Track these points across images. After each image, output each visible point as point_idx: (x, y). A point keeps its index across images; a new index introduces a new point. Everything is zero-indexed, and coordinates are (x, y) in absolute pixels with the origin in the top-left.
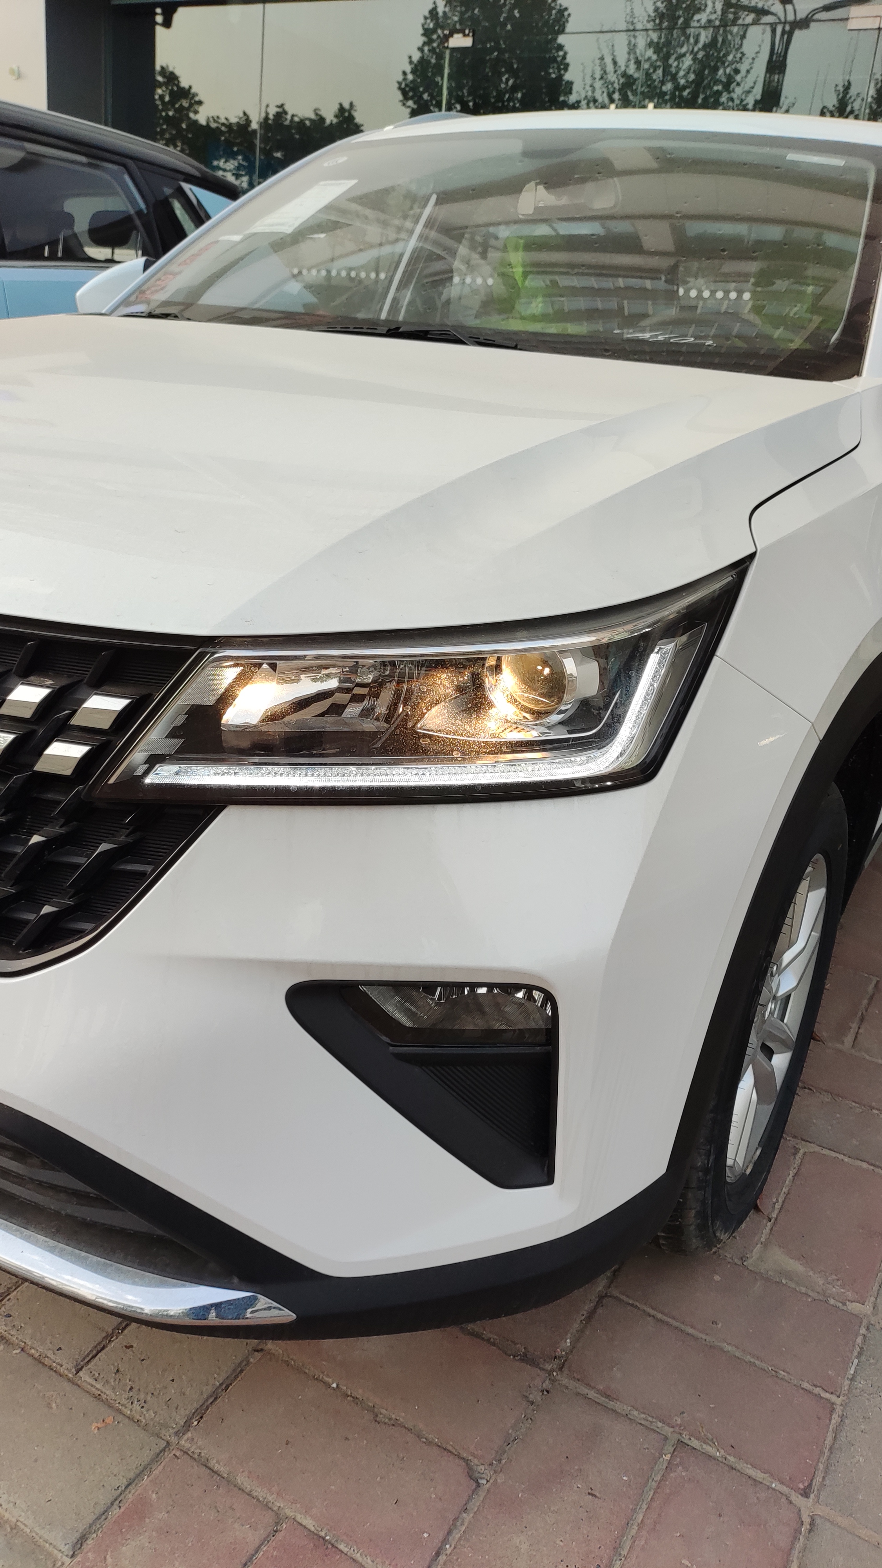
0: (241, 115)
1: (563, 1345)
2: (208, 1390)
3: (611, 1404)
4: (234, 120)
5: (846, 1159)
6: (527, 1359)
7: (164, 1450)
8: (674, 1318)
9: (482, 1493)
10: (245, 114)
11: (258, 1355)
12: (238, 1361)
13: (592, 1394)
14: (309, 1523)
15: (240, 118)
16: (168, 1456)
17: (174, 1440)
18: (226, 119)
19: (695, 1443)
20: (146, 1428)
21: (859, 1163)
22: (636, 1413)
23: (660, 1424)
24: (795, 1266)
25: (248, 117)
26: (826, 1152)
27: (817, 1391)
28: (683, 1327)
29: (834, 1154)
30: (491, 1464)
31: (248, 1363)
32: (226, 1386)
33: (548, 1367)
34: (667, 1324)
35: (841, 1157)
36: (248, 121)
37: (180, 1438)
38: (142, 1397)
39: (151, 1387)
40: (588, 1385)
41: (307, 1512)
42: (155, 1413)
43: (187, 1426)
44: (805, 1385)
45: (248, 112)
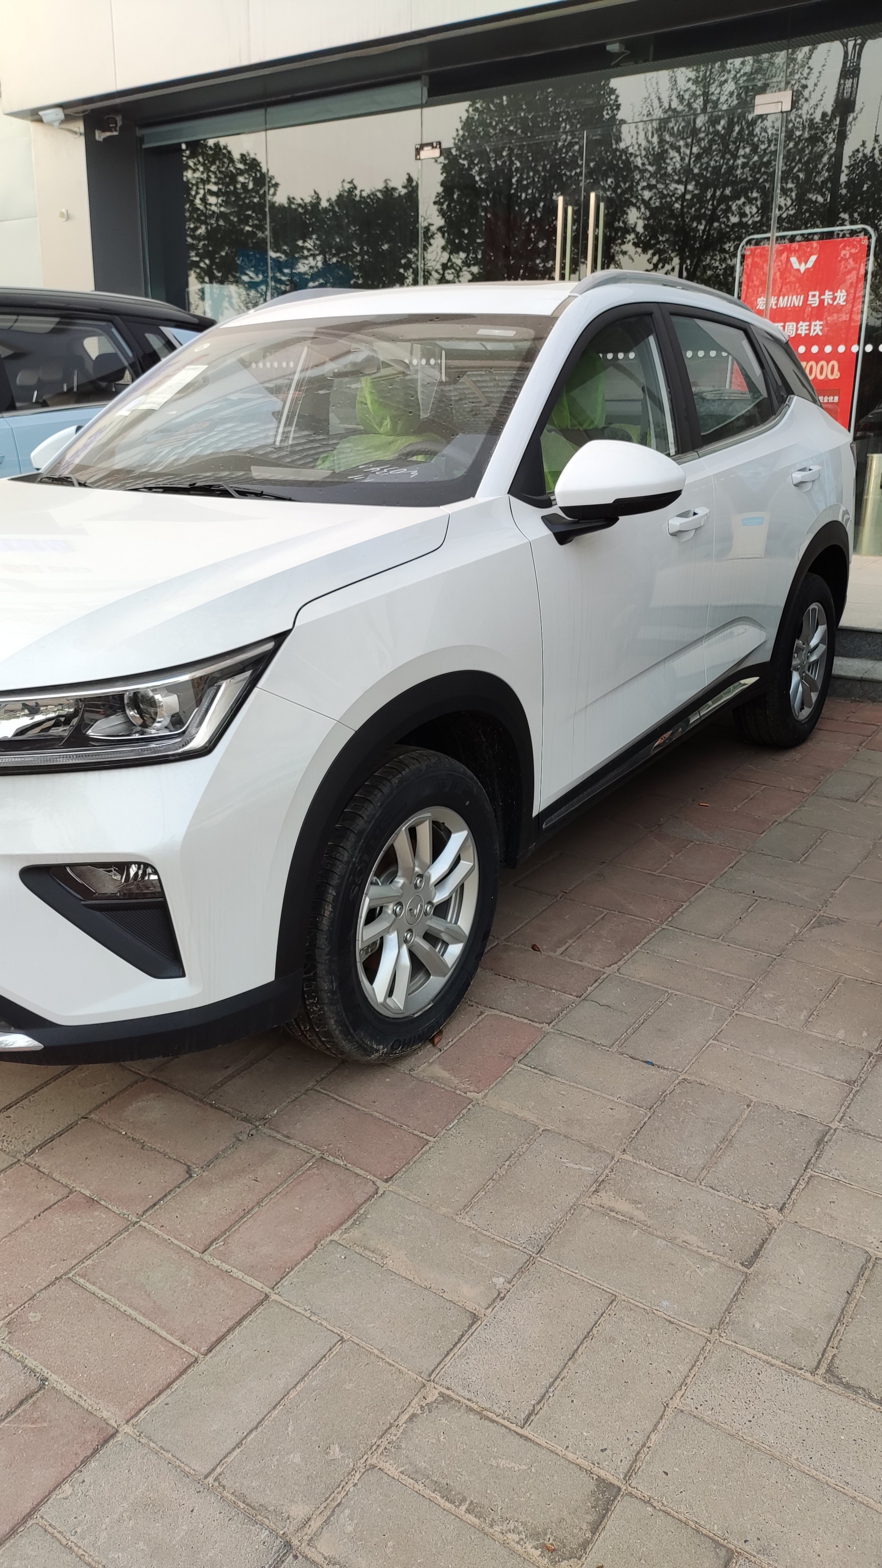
0: (313, 194)
1: (271, 1113)
2: (48, 1136)
3: (288, 1141)
4: (308, 200)
5: (515, 1018)
6: (245, 1120)
7: (16, 1163)
8: (349, 1100)
9: (191, 1180)
10: (315, 192)
11: (83, 1120)
12: (70, 1123)
13: (279, 1136)
14: (88, 1193)
15: (312, 197)
16: (18, 1165)
17: (23, 1159)
18: (302, 199)
19: (331, 1159)
20: (8, 1154)
21: (522, 1020)
22: (301, 1145)
23: (313, 1150)
24: (445, 1074)
25: (318, 195)
26: (503, 1014)
27: (422, 1135)
28: (353, 1104)
29: (507, 1015)
30: (202, 1168)
31: (77, 1124)
32: (60, 1134)
33: (257, 1123)
34: (344, 1103)
35: (511, 1016)
36: (318, 198)
37: (26, 1158)
38: (9, 1139)
39: (16, 1135)
40: (278, 1132)
41: (87, 1188)
42: (15, 1147)
43: (33, 1151)
44: (416, 1132)
45: (318, 191)
